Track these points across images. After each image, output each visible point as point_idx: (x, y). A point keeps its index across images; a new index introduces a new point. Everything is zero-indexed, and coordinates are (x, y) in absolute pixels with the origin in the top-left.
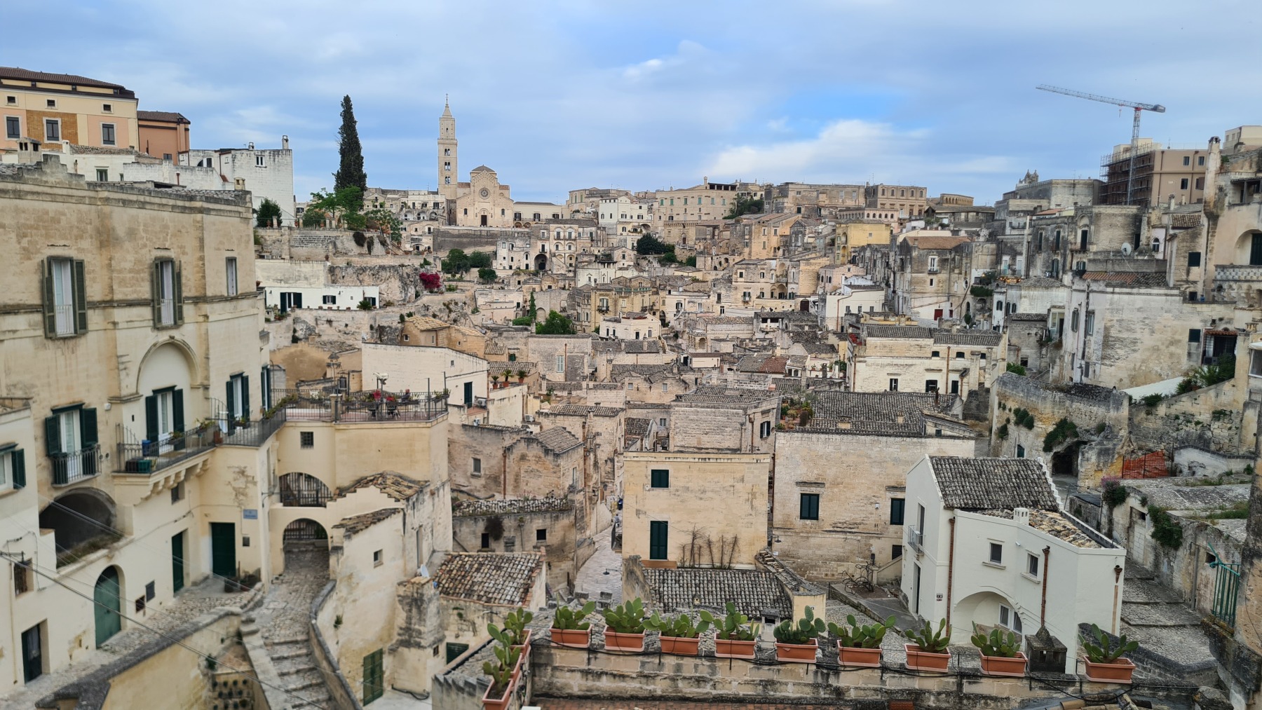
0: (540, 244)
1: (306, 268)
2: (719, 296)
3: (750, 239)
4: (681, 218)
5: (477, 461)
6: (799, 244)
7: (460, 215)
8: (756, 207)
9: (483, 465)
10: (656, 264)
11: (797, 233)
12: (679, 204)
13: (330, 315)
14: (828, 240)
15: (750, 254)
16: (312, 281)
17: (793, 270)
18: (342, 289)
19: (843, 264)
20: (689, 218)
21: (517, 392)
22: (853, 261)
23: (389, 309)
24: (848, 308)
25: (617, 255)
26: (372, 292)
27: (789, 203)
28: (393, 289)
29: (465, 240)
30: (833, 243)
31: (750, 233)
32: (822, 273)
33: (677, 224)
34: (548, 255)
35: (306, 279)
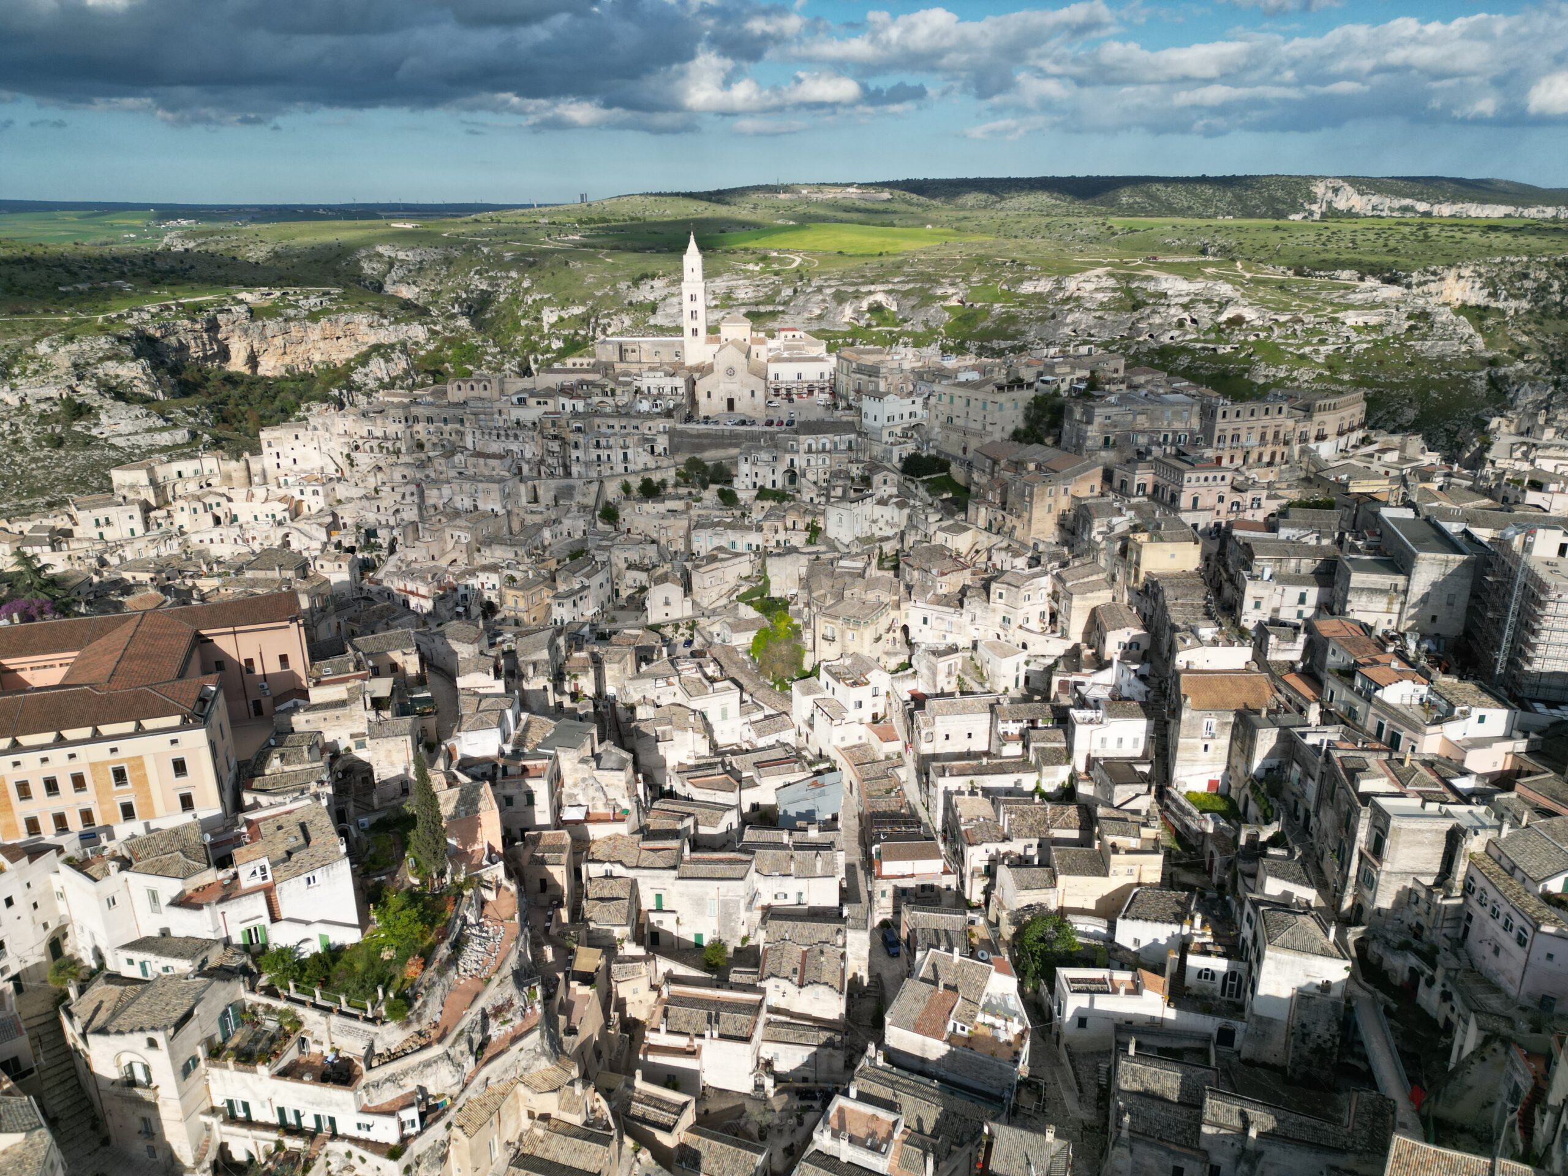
0: (788, 457)
2: (974, 616)
4: (962, 423)
7: (703, 399)
10: (922, 497)
11: (1084, 518)
14: (1119, 547)
15: (1029, 521)
20: (973, 425)
27: (1094, 432)
29: (705, 441)
30: (1125, 551)
31: (1031, 495)
33: (957, 430)
34: (797, 471)
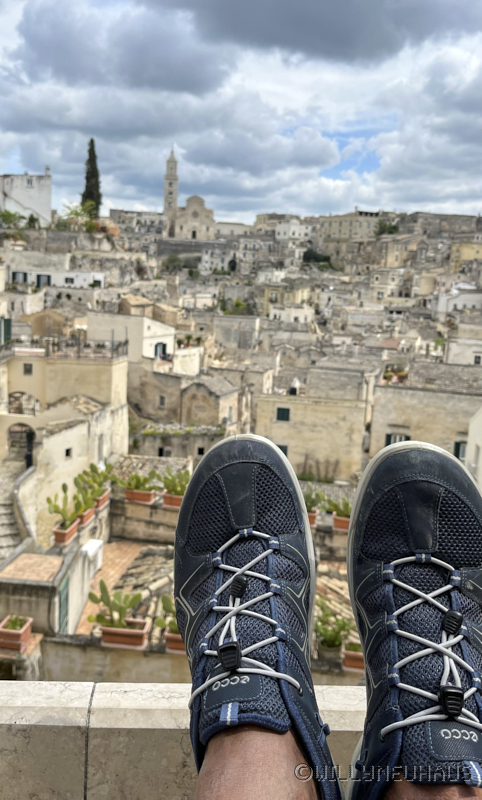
0: (232, 253)
1: (54, 258)
2: (360, 294)
3: (386, 253)
4: (337, 236)
5: (162, 399)
6: (423, 257)
7: (177, 230)
8: (393, 230)
9: (167, 401)
10: (315, 270)
11: (421, 249)
12: (335, 226)
13: (70, 291)
14: (445, 255)
15: (386, 264)
16: (59, 266)
17: (416, 277)
18: (79, 274)
19: (455, 273)
20: (343, 237)
21: (195, 352)
22: (463, 272)
23: (111, 289)
24: (455, 306)
25: (287, 262)
26: (99, 276)
27: (418, 228)
28: (114, 275)
29: (180, 248)
30: (448, 257)
31: (387, 248)
32: (438, 279)
33: (333, 241)
34: (237, 261)
35: (54, 265)
